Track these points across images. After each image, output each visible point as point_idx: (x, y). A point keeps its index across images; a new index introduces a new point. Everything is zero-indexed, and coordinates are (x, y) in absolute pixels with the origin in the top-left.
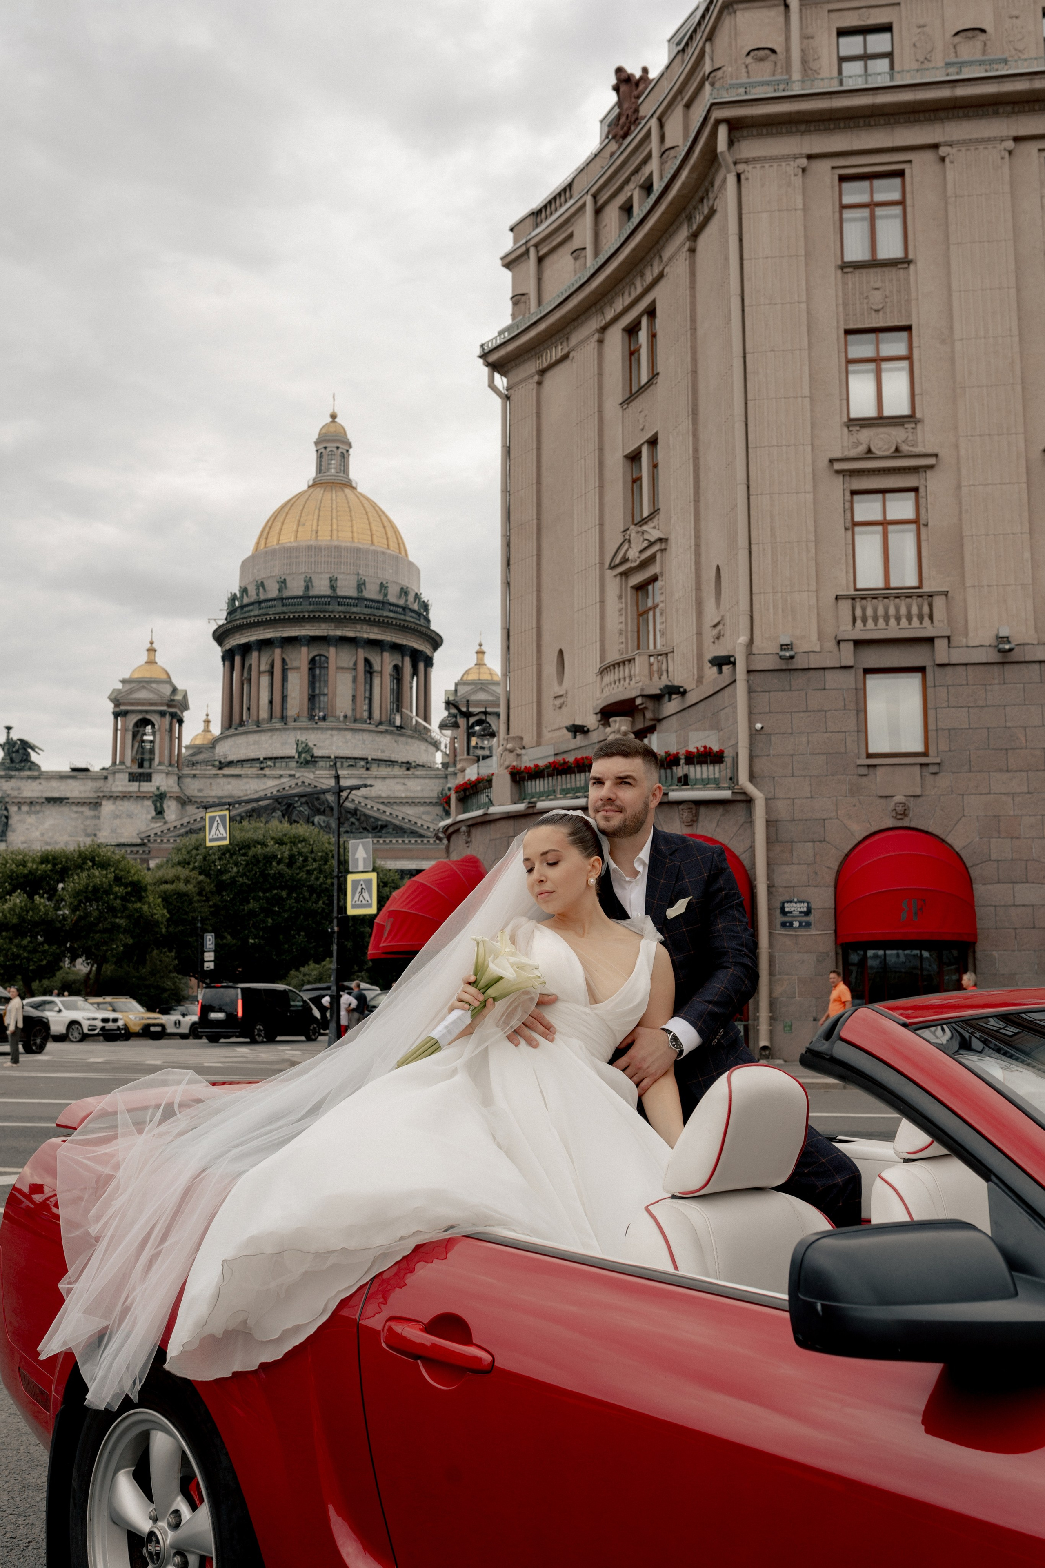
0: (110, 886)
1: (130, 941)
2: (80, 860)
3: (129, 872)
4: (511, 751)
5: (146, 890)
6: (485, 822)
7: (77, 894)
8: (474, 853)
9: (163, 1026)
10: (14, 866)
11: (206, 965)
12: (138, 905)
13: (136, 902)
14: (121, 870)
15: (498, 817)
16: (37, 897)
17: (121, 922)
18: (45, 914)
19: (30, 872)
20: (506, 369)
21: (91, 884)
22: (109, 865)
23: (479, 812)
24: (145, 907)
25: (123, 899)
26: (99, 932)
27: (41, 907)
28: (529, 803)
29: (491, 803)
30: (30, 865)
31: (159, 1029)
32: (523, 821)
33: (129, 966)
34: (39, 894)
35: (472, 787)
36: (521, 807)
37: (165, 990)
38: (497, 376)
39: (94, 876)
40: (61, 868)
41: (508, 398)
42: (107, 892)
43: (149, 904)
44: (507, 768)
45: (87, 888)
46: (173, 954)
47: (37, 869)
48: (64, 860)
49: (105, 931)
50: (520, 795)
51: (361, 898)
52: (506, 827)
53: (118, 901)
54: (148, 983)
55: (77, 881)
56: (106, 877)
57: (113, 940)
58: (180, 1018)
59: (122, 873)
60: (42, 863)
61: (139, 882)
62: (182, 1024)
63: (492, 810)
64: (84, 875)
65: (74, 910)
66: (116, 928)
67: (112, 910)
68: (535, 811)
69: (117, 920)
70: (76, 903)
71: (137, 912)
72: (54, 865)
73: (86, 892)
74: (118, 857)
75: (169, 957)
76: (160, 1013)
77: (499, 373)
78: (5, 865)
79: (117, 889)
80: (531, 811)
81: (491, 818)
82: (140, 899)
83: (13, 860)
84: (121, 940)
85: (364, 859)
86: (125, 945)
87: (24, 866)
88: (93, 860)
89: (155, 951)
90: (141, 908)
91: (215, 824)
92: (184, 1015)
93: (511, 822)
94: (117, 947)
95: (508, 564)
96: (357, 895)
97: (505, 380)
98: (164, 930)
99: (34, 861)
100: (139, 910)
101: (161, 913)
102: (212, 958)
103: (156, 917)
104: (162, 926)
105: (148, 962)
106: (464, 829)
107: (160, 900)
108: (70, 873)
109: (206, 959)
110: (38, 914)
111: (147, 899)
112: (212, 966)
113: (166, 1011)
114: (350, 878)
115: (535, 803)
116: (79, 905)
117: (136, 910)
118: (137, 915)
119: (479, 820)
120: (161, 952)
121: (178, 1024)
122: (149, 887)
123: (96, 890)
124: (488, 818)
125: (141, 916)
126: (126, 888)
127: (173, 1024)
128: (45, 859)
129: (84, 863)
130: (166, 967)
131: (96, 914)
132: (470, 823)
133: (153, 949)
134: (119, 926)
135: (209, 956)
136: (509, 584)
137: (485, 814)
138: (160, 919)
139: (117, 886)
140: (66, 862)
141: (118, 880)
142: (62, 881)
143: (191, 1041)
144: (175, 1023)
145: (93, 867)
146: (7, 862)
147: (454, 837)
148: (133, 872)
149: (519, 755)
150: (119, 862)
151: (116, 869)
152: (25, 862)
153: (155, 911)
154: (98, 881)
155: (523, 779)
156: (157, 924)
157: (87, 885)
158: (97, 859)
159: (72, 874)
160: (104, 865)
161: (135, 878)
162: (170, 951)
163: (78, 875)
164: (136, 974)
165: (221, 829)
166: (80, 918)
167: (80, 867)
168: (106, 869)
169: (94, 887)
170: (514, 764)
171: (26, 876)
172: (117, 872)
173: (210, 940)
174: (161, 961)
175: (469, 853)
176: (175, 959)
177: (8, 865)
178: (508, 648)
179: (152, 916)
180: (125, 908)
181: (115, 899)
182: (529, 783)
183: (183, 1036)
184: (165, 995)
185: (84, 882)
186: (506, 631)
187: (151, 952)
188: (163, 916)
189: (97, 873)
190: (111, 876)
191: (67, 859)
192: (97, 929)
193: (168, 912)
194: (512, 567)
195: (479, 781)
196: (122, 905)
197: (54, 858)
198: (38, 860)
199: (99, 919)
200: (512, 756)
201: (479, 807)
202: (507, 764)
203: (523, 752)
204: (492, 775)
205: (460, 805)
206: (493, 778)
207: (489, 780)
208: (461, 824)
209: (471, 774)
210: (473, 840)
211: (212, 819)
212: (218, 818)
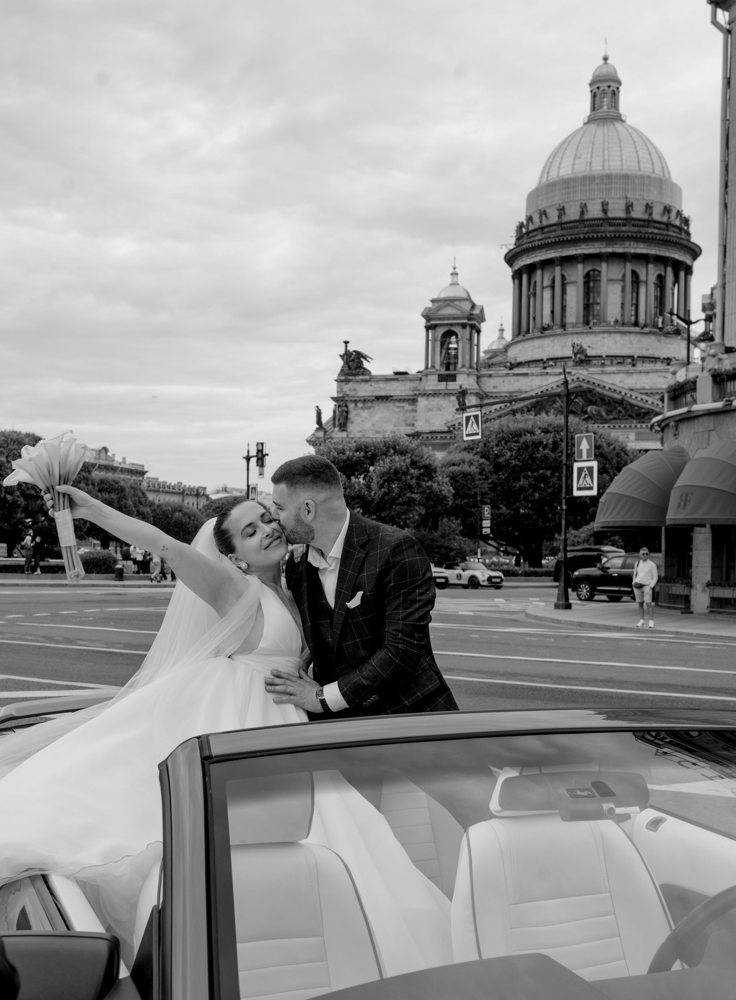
0: (408, 469)
1: (423, 512)
2: (385, 449)
3: (422, 457)
4: (714, 356)
5: (435, 472)
6: (690, 418)
7: (383, 475)
8: (681, 444)
9: (446, 578)
10: (336, 454)
11: (484, 530)
12: (430, 483)
13: (428, 481)
14: (416, 456)
15: (701, 413)
16: (353, 478)
17: (417, 496)
18: (359, 491)
19: (348, 458)
20: (728, 4)
21: (393, 468)
22: (407, 452)
23: (684, 410)
24: (435, 485)
25: (418, 478)
26: (400, 504)
27: (356, 485)
28: (727, 401)
29: (695, 402)
30: (347, 452)
31: (443, 580)
32: (722, 417)
33: (425, 530)
34: (354, 475)
35: (680, 388)
36: (719, 405)
37: (452, 550)
38: (719, 11)
39: (396, 462)
40: (371, 455)
41: (729, 32)
42: (405, 474)
43: (438, 482)
44: (710, 371)
45: (390, 471)
46: (459, 521)
47: (353, 456)
48: (373, 448)
49: (404, 504)
50: (721, 394)
51: (585, 482)
52: (708, 423)
53: (414, 481)
54: (439, 544)
55: (382, 465)
56: (404, 462)
57: (411, 511)
58: (461, 572)
59: (417, 458)
60: (357, 451)
61: (430, 465)
62: (463, 577)
63: (695, 408)
64: (387, 460)
65: (381, 487)
66: (411, 502)
67: (410, 487)
68: (732, 408)
69: (413, 495)
70: (381, 482)
71: (429, 489)
72: (366, 452)
73: (389, 474)
74: (414, 445)
75: (455, 524)
76: (446, 568)
77: (721, 8)
78: (329, 453)
79: (412, 471)
80: (728, 408)
81: (695, 414)
82: (431, 478)
83: (335, 449)
84: (417, 511)
85: (588, 450)
86: (420, 515)
87: (344, 454)
88: (394, 448)
89: (445, 519)
90: (431, 486)
91: (470, 422)
92: (464, 570)
93: (712, 418)
94: (414, 516)
95: (726, 186)
96: (581, 480)
97: (727, 14)
98: (450, 503)
99: (350, 449)
100: (430, 488)
101: (448, 490)
102: (489, 525)
103: (443, 492)
104: (449, 499)
105: (440, 528)
106: (672, 424)
107: (447, 479)
108: (378, 458)
109: (484, 526)
110: (354, 490)
111: (436, 479)
112: (488, 531)
113: (450, 567)
114: (576, 465)
115: (732, 401)
116: (384, 483)
117: (427, 487)
118: (428, 491)
119: (685, 416)
120: (449, 520)
121: (459, 577)
122: (438, 469)
123: (396, 472)
124: (692, 415)
125: (432, 492)
126: (420, 470)
127: (455, 577)
128: (358, 449)
129: (388, 451)
130: (453, 532)
131: (396, 490)
132: (678, 418)
133: (443, 517)
134: (415, 500)
135: (486, 523)
136: (726, 206)
137: (689, 412)
138: (447, 494)
139: (413, 468)
140: (375, 450)
141: (413, 464)
142: (372, 465)
143: (470, 591)
144: (458, 576)
145: (394, 453)
146: (331, 451)
147: (666, 430)
148: (425, 457)
149: (720, 360)
150: (415, 449)
151: (412, 455)
152: (344, 450)
153: (443, 488)
154: (398, 465)
155: (722, 381)
156: (445, 497)
157: (390, 468)
158: (397, 447)
159: (379, 460)
160: (403, 452)
161: (427, 462)
162: (457, 519)
163: (383, 460)
164: (431, 537)
165: (475, 426)
166: (385, 494)
167: (385, 454)
168: (405, 455)
169: (395, 470)
170: (716, 367)
171: (345, 461)
172: (413, 457)
173: (487, 510)
174: (449, 527)
175: (676, 444)
176: (461, 525)
177: (332, 453)
178: (724, 262)
179: (441, 492)
180: (420, 486)
181: (411, 479)
182: (729, 383)
183: (465, 587)
184: (453, 553)
185: (388, 465)
186: (722, 248)
187: (442, 520)
188: (449, 491)
189: (397, 458)
190: (408, 461)
191: (376, 448)
192: (398, 502)
193: (454, 488)
194: (729, 190)
195: (686, 383)
196: (417, 484)
197: (366, 447)
198: (354, 449)
199: (399, 494)
200: (714, 360)
201: (686, 405)
202: (709, 367)
203: (725, 356)
204: (697, 377)
205: (672, 403)
206: (698, 380)
207: (695, 382)
208: (671, 419)
209: (681, 376)
210: (680, 433)
211: (468, 418)
212: (472, 418)
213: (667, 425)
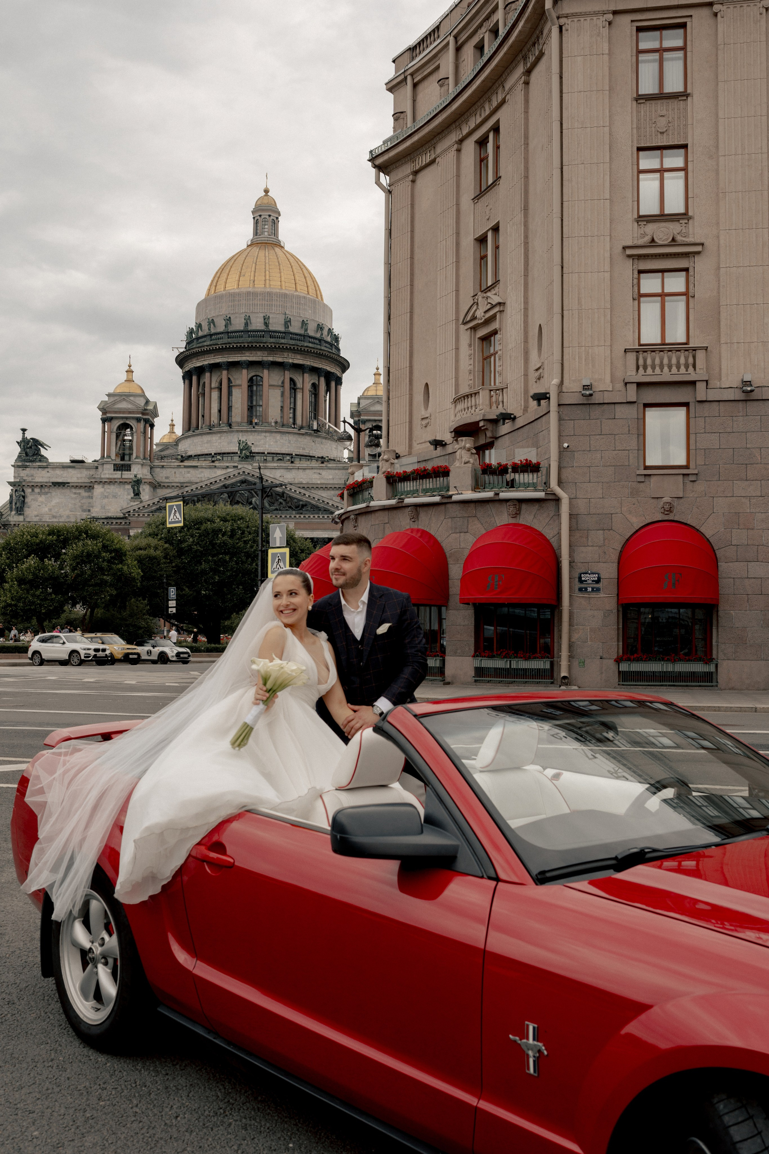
0: (99, 552)
1: (114, 592)
2: (77, 533)
3: (113, 542)
4: (387, 461)
5: (125, 555)
6: (367, 512)
7: (75, 557)
9: (138, 654)
10: (29, 537)
11: (170, 610)
12: (120, 566)
13: (118, 564)
14: (107, 541)
15: (377, 509)
16: (46, 560)
17: (108, 578)
18: (52, 572)
19: (41, 541)
20: (388, 170)
21: (86, 551)
22: (99, 537)
23: (363, 505)
24: (125, 568)
25: (109, 561)
26: (92, 585)
27: (50, 567)
28: (399, 499)
29: (372, 498)
30: (40, 536)
31: (135, 656)
32: (395, 512)
33: (114, 610)
34: (47, 557)
35: (359, 486)
36: (393, 502)
37: (140, 628)
39: (88, 545)
40: (64, 539)
41: (388, 192)
42: (98, 557)
43: (128, 565)
44: (384, 473)
45: (82, 554)
46: (146, 602)
47: (46, 539)
48: (65, 532)
49: (96, 585)
50: (393, 492)
51: (278, 566)
52: (383, 517)
53: (105, 563)
54: (128, 622)
55: (75, 548)
56: (96, 546)
57: (102, 591)
58: (151, 648)
59: (108, 543)
60: (49, 534)
61: (120, 549)
62: (152, 653)
63: (372, 504)
64: (80, 544)
65: (73, 569)
66: (104, 583)
67: (101, 569)
68: (403, 505)
69: (105, 577)
70: (74, 564)
71: (119, 571)
72: (58, 536)
73: (82, 557)
75: (143, 604)
76: (136, 645)
77: (383, 172)
78: (23, 536)
79: (104, 554)
80: (400, 505)
81: (372, 509)
82: (121, 562)
83: (28, 532)
84: (108, 592)
85: (280, 537)
86: (111, 595)
87: (37, 537)
88: (86, 533)
89: (133, 600)
90: (122, 568)
91: (173, 511)
92: (154, 647)
93: (386, 513)
94: (105, 596)
95: (389, 317)
96: (275, 564)
98: (139, 584)
99: (43, 533)
100: (121, 570)
101: (137, 572)
102: (175, 605)
103: (133, 575)
104: (138, 581)
105: (128, 607)
106: (352, 517)
107: (136, 562)
108: (70, 542)
109: (170, 606)
110: (47, 572)
111: (126, 562)
112: (174, 610)
113: (141, 644)
114: (270, 551)
115: (403, 499)
116: (77, 566)
117: (118, 569)
118: (119, 573)
119: (363, 511)
120: (137, 600)
121: (149, 653)
122: (128, 553)
123: (89, 555)
124: (369, 509)
125: (122, 574)
126: (111, 554)
127: (146, 653)
128: (51, 533)
129: (80, 535)
130: (141, 611)
131: (89, 572)
132: (357, 512)
133: (131, 598)
134: (106, 582)
135: (172, 603)
136: (389, 334)
137: (368, 507)
138: (136, 576)
139: (104, 552)
140: (67, 534)
141: (105, 547)
142: (65, 548)
143: (159, 666)
144: (148, 652)
145: (86, 538)
146: (24, 534)
147: (345, 522)
148: (116, 541)
149: (392, 464)
150: (106, 534)
151: (103, 540)
152: (37, 534)
153: (132, 571)
154: (90, 548)
155: (395, 481)
156: (134, 579)
157: (83, 551)
158: (89, 532)
159: (72, 543)
160: (94, 537)
161: (118, 546)
162: (144, 600)
163: (75, 543)
164: (119, 616)
165: (178, 515)
166: (78, 576)
167: (78, 538)
168: (97, 540)
169: (88, 552)
170: (389, 470)
171: (37, 544)
172: (104, 541)
173: (172, 592)
174: (137, 607)
176: (147, 605)
177: (25, 536)
178: (389, 381)
179: (130, 574)
180: (111, 569)
181: (103, 562)
182: (400, 484)
183: (154, 662)
184: (141, 631)
185: (80, 549)
186: (387, 369)
187: (130, 600)
188: (138, 574)
189: (89, 542)
190: (100, 545)
191: (68, 532)
192: (90, 583)
193: (142, 571)
194: (391, 320)
195: (364, 482)
196: (108, 566)
197: (58, 531)
198: (47, 533)
199: (91, 576)
200: (388, 464)
201: (364, 501)
202: (384, 470)
203: (396, 461)
204: (373, 478)
205: (350, 499)
206: (374, 480)
207: (371, 482)
208: (351, 513)
209: (358, 477)
210: (359, 525)
211: (171, 507)
212: (175, 507)
213: (348, 518)
